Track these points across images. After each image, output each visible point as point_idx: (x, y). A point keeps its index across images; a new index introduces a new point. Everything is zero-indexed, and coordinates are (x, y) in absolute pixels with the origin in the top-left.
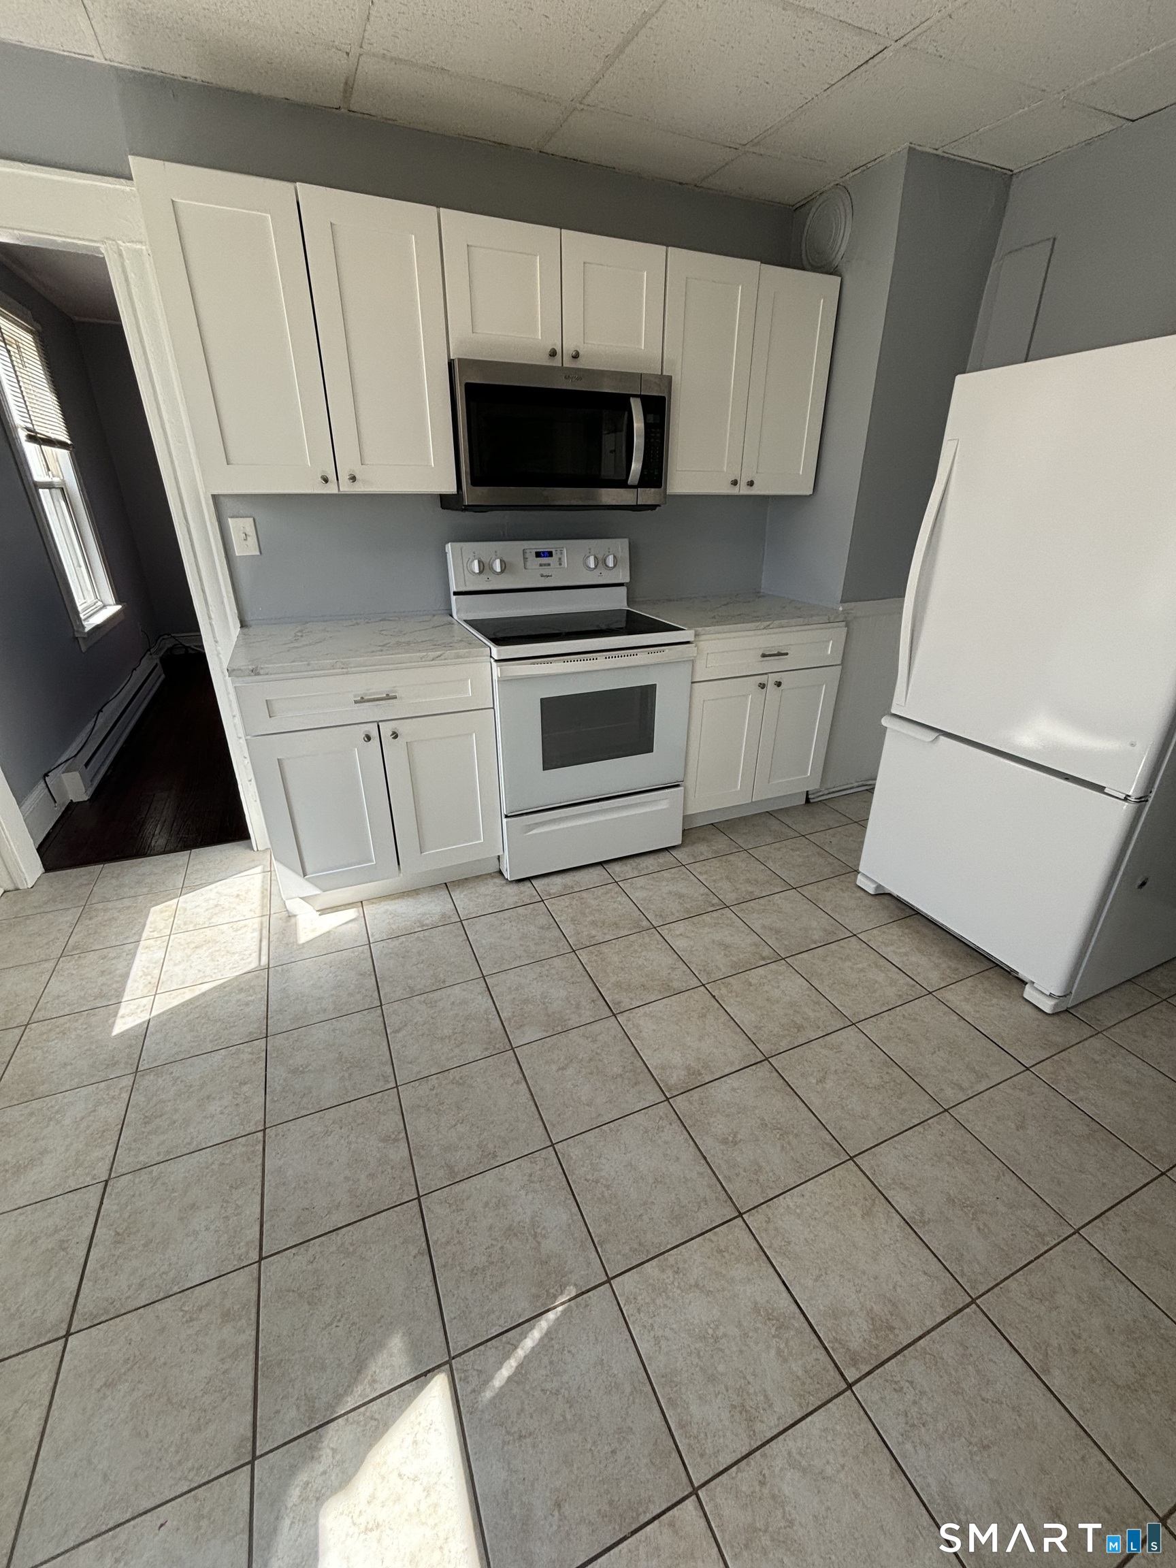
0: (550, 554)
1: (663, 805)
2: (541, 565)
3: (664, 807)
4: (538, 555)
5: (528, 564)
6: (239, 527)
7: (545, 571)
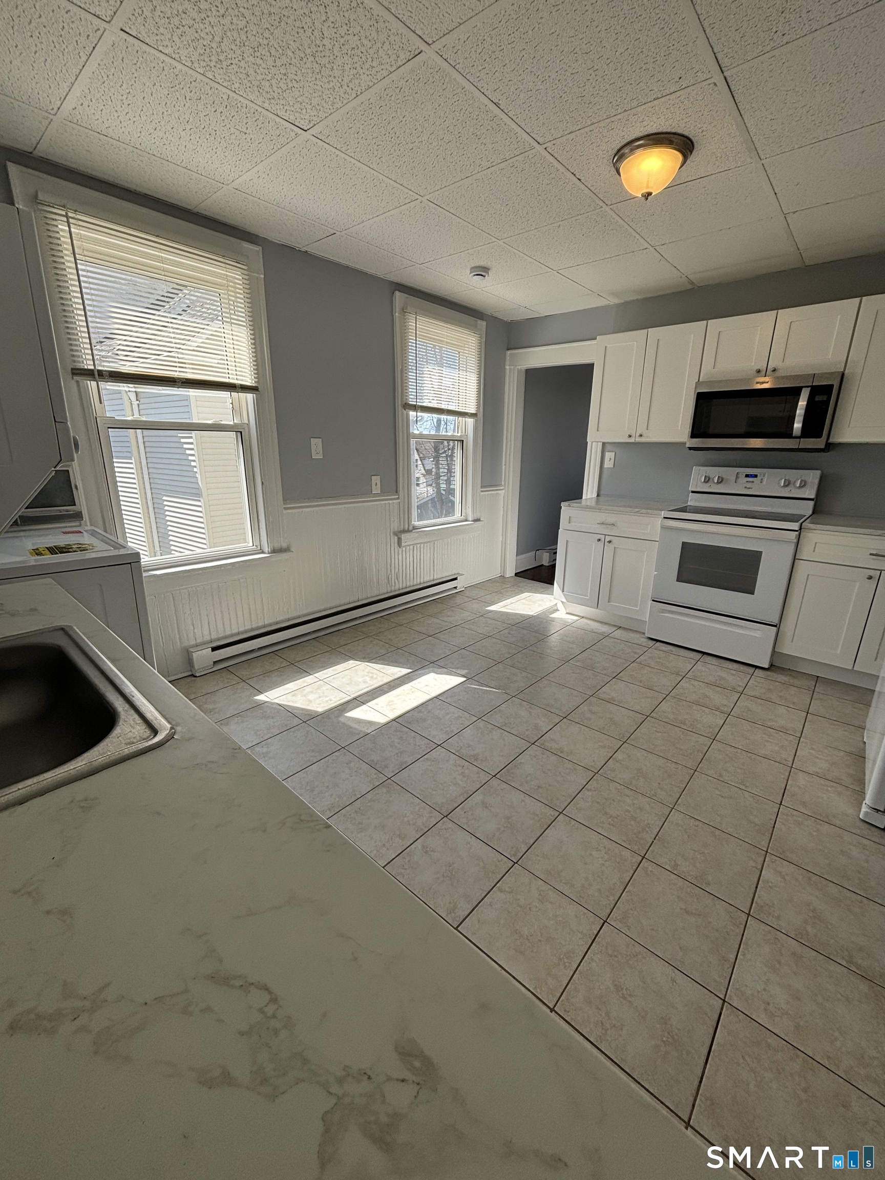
0: (756, 476)
1: (757, 634)
2: (747, 482)
3: (757, 636)
4: (747, 476)
5: (739, 480)
6: (609, 455)
7: (749, 485)
